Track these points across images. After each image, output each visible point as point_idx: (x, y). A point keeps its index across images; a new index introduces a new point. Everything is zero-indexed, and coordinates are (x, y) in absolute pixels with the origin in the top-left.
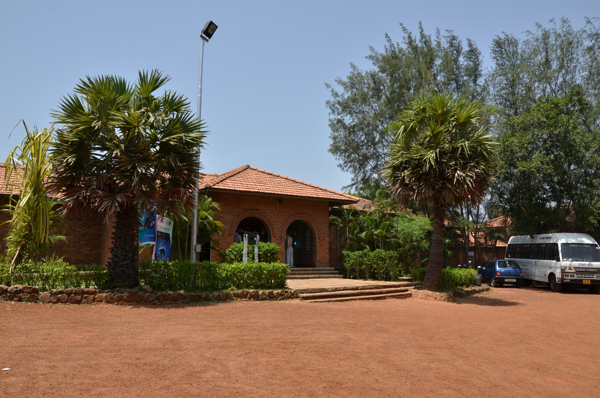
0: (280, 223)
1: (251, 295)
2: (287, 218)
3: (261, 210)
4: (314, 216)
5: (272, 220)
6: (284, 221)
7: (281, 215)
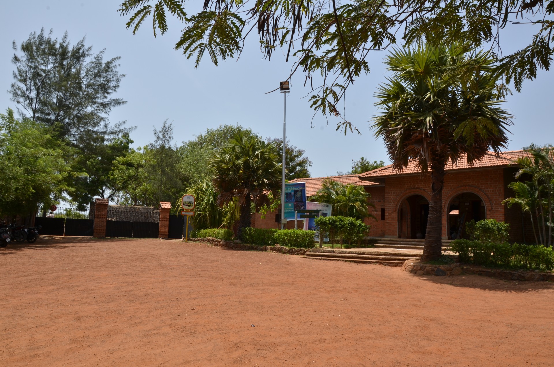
1: (278, 249)
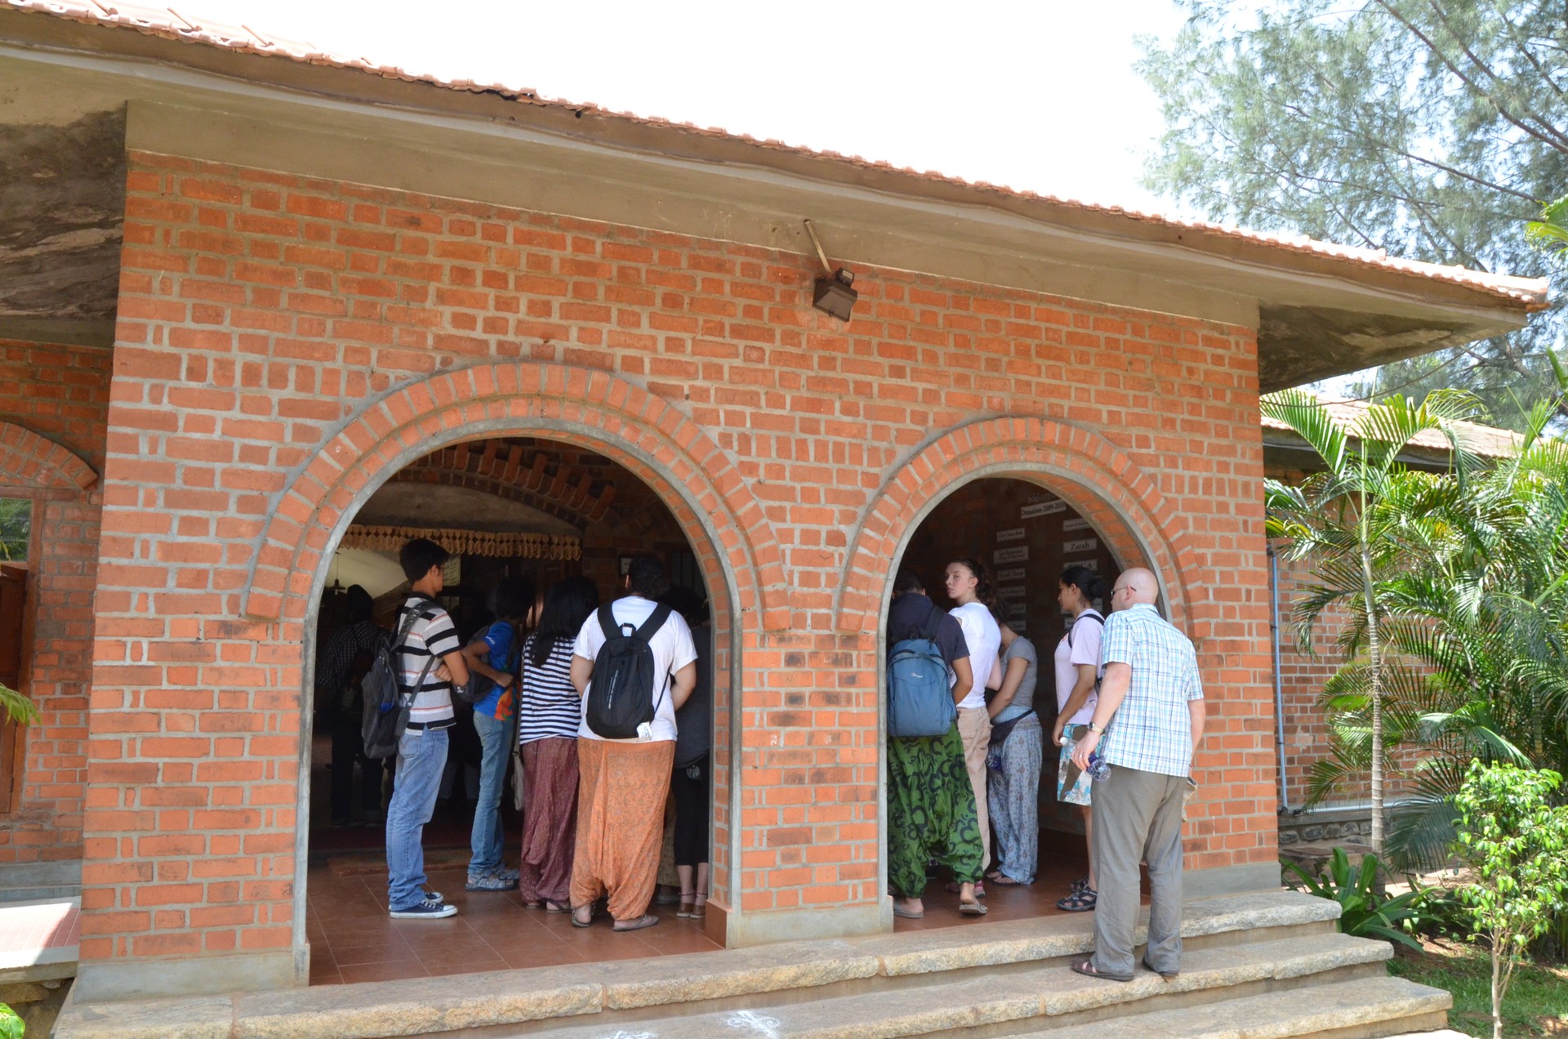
0: (835, 496)
2: (903, 452)
6: (871, 480)
7: (837, 429)
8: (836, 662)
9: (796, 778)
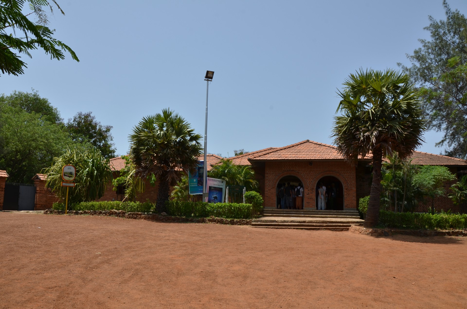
0: (312, 179)
2: (317, 175)
3: (296, 170)
4: (341, 172)
5: (305, 177)
6: (315, 177)
7: (312, 174)
8: (312, 190)
9: (309, 198)
